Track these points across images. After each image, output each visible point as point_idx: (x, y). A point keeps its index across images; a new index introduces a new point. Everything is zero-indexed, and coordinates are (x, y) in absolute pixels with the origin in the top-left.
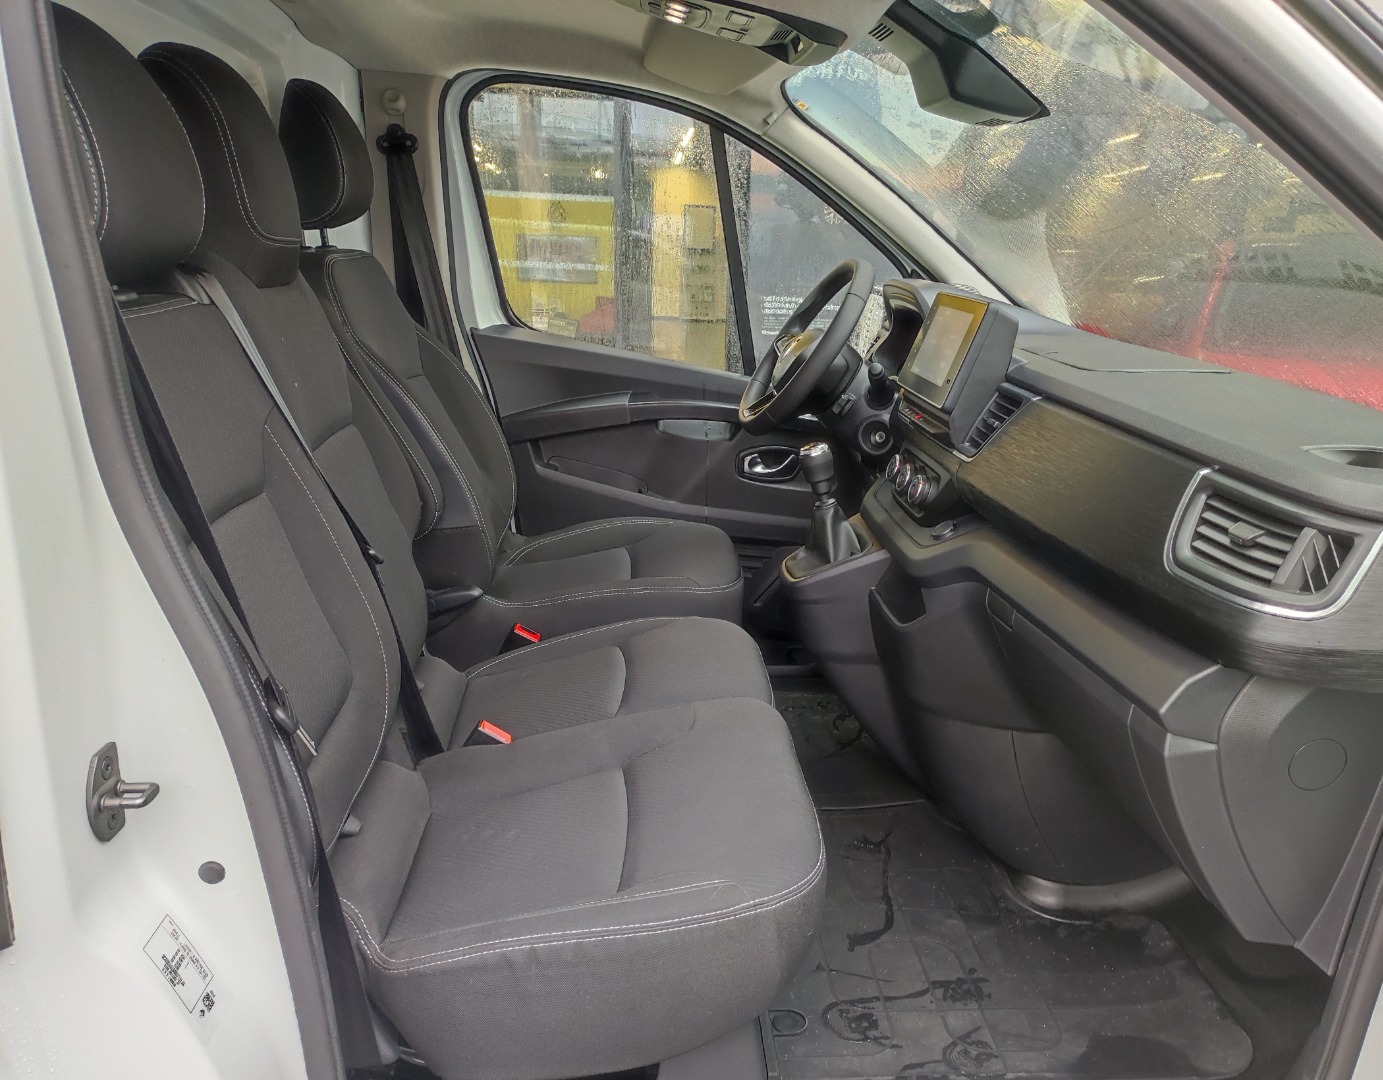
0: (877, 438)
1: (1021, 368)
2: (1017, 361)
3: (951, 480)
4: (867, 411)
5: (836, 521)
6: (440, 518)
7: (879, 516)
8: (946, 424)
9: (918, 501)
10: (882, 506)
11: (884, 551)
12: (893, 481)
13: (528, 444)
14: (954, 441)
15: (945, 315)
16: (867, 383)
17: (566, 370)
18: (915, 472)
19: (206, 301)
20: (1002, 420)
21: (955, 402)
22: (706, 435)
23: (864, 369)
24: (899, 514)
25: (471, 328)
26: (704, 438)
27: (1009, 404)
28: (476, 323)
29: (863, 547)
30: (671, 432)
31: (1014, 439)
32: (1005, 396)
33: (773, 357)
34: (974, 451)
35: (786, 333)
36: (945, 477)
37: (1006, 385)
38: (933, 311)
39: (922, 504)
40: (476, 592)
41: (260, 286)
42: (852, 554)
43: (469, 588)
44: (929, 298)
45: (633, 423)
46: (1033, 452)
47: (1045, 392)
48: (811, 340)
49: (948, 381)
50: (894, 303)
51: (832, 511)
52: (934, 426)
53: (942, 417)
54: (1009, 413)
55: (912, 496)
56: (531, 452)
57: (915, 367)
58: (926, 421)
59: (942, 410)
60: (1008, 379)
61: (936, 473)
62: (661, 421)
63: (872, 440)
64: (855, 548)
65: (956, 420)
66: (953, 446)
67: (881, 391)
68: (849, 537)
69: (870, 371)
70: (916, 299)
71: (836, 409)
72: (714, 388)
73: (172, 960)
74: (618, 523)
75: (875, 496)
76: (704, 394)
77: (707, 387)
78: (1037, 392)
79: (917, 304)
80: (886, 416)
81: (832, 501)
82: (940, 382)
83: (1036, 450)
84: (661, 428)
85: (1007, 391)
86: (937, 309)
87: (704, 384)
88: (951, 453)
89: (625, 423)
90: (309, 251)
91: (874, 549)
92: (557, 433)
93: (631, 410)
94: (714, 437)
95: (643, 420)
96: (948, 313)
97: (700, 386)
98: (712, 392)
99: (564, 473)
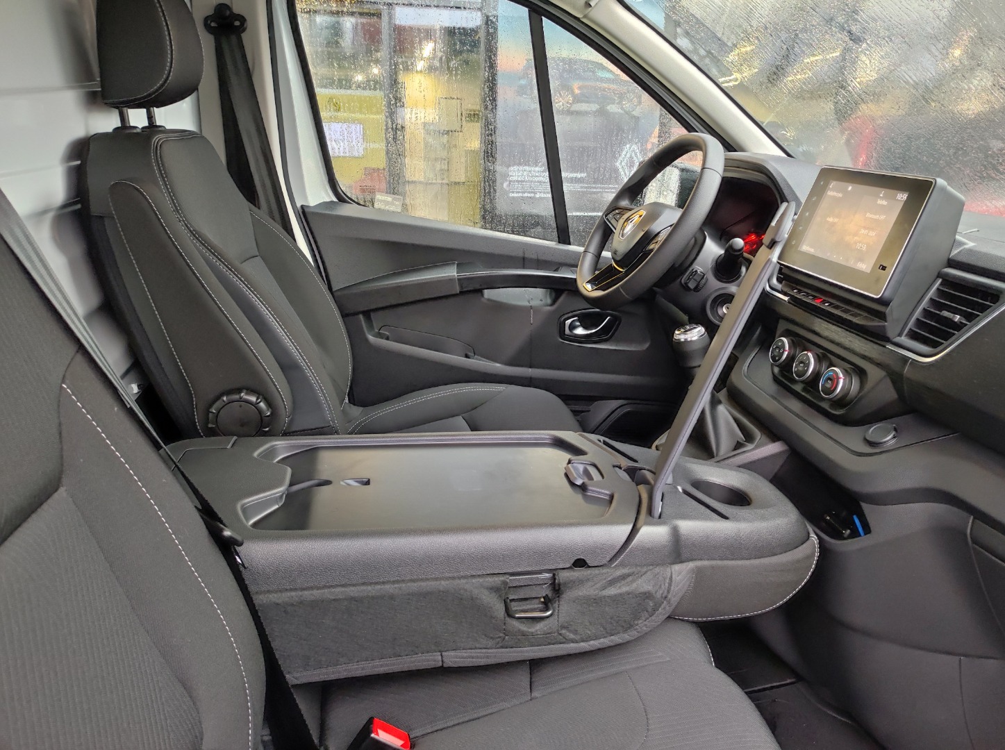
0: (725, 310)
1: (965, 250)
3: (886, 377)
4: (715, 284)
7: (767, 404)
8: (882, 317)
9: (841, 397)
10: (763, 390)
11: (779, 442)
13: (361, 316)
14: (889, 334)
18: (819, 360)
22: (529, 301)
24: (796, 404)
25: (302, 205)
26: (527, 304)
28: (307, 200)
29: (749, 439)
30: (495, 298)
34: (928, 349)
35: (617, 206)
36: (875, 374)
37: (952, 271)
38: (820, 186)
39: (842, 400)
42: (738, 447)
45: (461, 293)
49: (882, 268)
55: (829, 391)
56: (363, 324)
58: (836, 307)
59: (877, 300)
60: (952, 264)
62: (486, 290)
63: (719, 312)
64: (740, 439)
65: (895, 311)
66: (887, 340)
71: (691, 286)
72: (533, 256)
75: (748, 377)
76: (524, 263)
77: (527, 256)
80: (734, 289)
84: (486, 296)
86: (827, 184)
87: (524, 253)
88: (884, 347)
89: (454, 293)
90: (135, 131)
91: (765, 439)
92: (388, 304)
93: (459, 280)
94: (535, 303)
95: (472, 290)
96: (850, 188)
97: (521, 255)
98: (531, 260)
99: (393, 341)
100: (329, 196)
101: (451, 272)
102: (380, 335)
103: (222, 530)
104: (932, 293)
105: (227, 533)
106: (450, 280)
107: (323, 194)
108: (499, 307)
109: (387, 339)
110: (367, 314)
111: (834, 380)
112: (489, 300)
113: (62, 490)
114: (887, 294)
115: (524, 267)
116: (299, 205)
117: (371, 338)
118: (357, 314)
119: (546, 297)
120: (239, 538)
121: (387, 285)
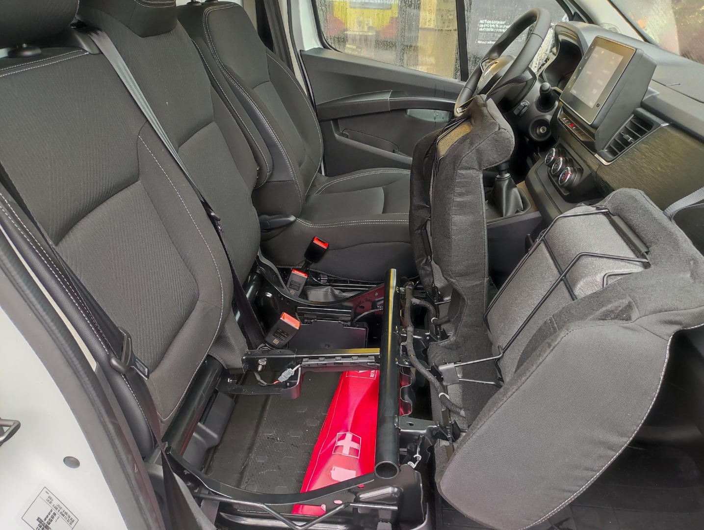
0: (541, 130)
1: (654, 98)
2: (651, 92)
3: (591, 174)
4: (536, 113)
5: (510, 187)
6: (271, 175)
7: (538, 188)
8: (593, 135)
9: (566, 185)
10: (540, 180)
11: (538, 212)
12: (550, 165)
13: (331, 122)
14: (597, 148)
15: (599, 53)
16: (538, 94)
17: (353, 76)
18: (566, 163)
19: (97, 52)
20: (635, 138)
21: (601, 121)
22: (435, 119)
23: (537, 85)
24: (551, 189)
25: (300, 50)
26: (434, 120)
27: (641, 126)
28: (303, 46)
29: (525, 208)
30: (414, 115)
31: (645, 156)
32: (639, 118)
33: (479, 73)
34: (610, 157)
35: (489, 57)
36: (587, 172)
37: (640, 110)
38: (591, 49)
39: (569, 187)
40: (292, 218)
41: (143, 36)
42: (517, 212)
43: (288, 216)
44: (588, 38)
45: (392, 111)
46: (659, 169)
47: (673, 121)
48: (504, 64)
49: (598, 105)
50: (561, 38)
51: (507, 182)
52: (583, 135)
53: (590, 131)
54: (642, 133)
55: (562, 181)
56: (333, 127)
57: (574, 88)
58: (577, 129)
59: (591, 126)
60: (643, 105)
61: (580, 166)
62: (409, 110)
63: (538, 131)
64: (521, 208)
65: (600, 133)
66: (596, 152)
67: (546, 100)
68: (516, 199)
69: (541, 88)
70: (578, 37)
71: (516, 112)
72: (442, 89)
73: (45, 519)
74: (380, 171)
75: (536, 173)
76: (435, 92)
77: (437, 88)
78: (665, 119)
79: (579, 41)
80: (548, 117)
81: (508, 175)
82: (591, 104)
83: (662, 168)
84: (408, 113)
85: (642, 115)
86: (594, 48)
87: (436, 87)
88: (594, 155)
89: (387, 110)
90: (198, 5)
91: (532, 209)
92: (348, 115)
93: (391, 102)
94: (438, 120)
95: (399, 110)
96: (603, 52)
97: (433, 87)
98: (440, 91)
99: (351, 139)
100: (318, 45)
101: (387, 97)
102: (342, 135)
103: (211, 212)
104: (626, 123)
105: (213, 214)
106: (385, 102)
107: (314, 42)
108: (415, 121)
109: (347, 137)
110: (335, 120)
111: (565, 175)
112: (410, 116)
113: (139, 182)
114: (595, 122)
115: (435, 96)
116: (298, 50)
117: (336, 135)
118: (329, 120)
119: (447, 116)
120: (218, 217)
121: (347, 103)
